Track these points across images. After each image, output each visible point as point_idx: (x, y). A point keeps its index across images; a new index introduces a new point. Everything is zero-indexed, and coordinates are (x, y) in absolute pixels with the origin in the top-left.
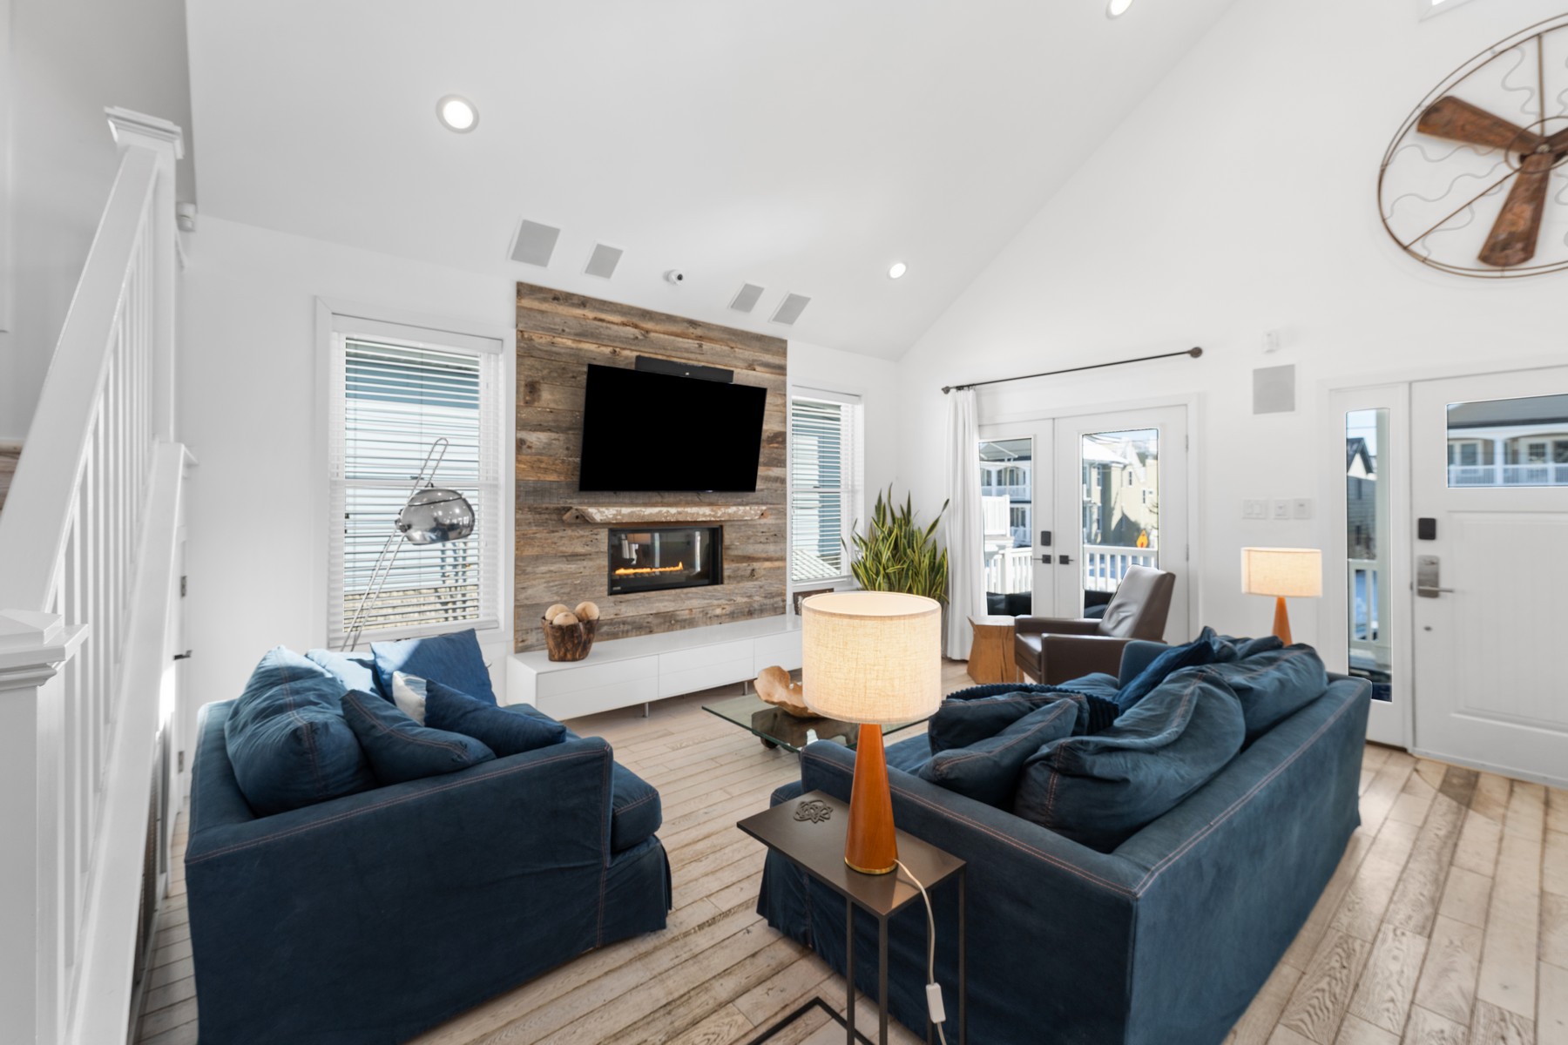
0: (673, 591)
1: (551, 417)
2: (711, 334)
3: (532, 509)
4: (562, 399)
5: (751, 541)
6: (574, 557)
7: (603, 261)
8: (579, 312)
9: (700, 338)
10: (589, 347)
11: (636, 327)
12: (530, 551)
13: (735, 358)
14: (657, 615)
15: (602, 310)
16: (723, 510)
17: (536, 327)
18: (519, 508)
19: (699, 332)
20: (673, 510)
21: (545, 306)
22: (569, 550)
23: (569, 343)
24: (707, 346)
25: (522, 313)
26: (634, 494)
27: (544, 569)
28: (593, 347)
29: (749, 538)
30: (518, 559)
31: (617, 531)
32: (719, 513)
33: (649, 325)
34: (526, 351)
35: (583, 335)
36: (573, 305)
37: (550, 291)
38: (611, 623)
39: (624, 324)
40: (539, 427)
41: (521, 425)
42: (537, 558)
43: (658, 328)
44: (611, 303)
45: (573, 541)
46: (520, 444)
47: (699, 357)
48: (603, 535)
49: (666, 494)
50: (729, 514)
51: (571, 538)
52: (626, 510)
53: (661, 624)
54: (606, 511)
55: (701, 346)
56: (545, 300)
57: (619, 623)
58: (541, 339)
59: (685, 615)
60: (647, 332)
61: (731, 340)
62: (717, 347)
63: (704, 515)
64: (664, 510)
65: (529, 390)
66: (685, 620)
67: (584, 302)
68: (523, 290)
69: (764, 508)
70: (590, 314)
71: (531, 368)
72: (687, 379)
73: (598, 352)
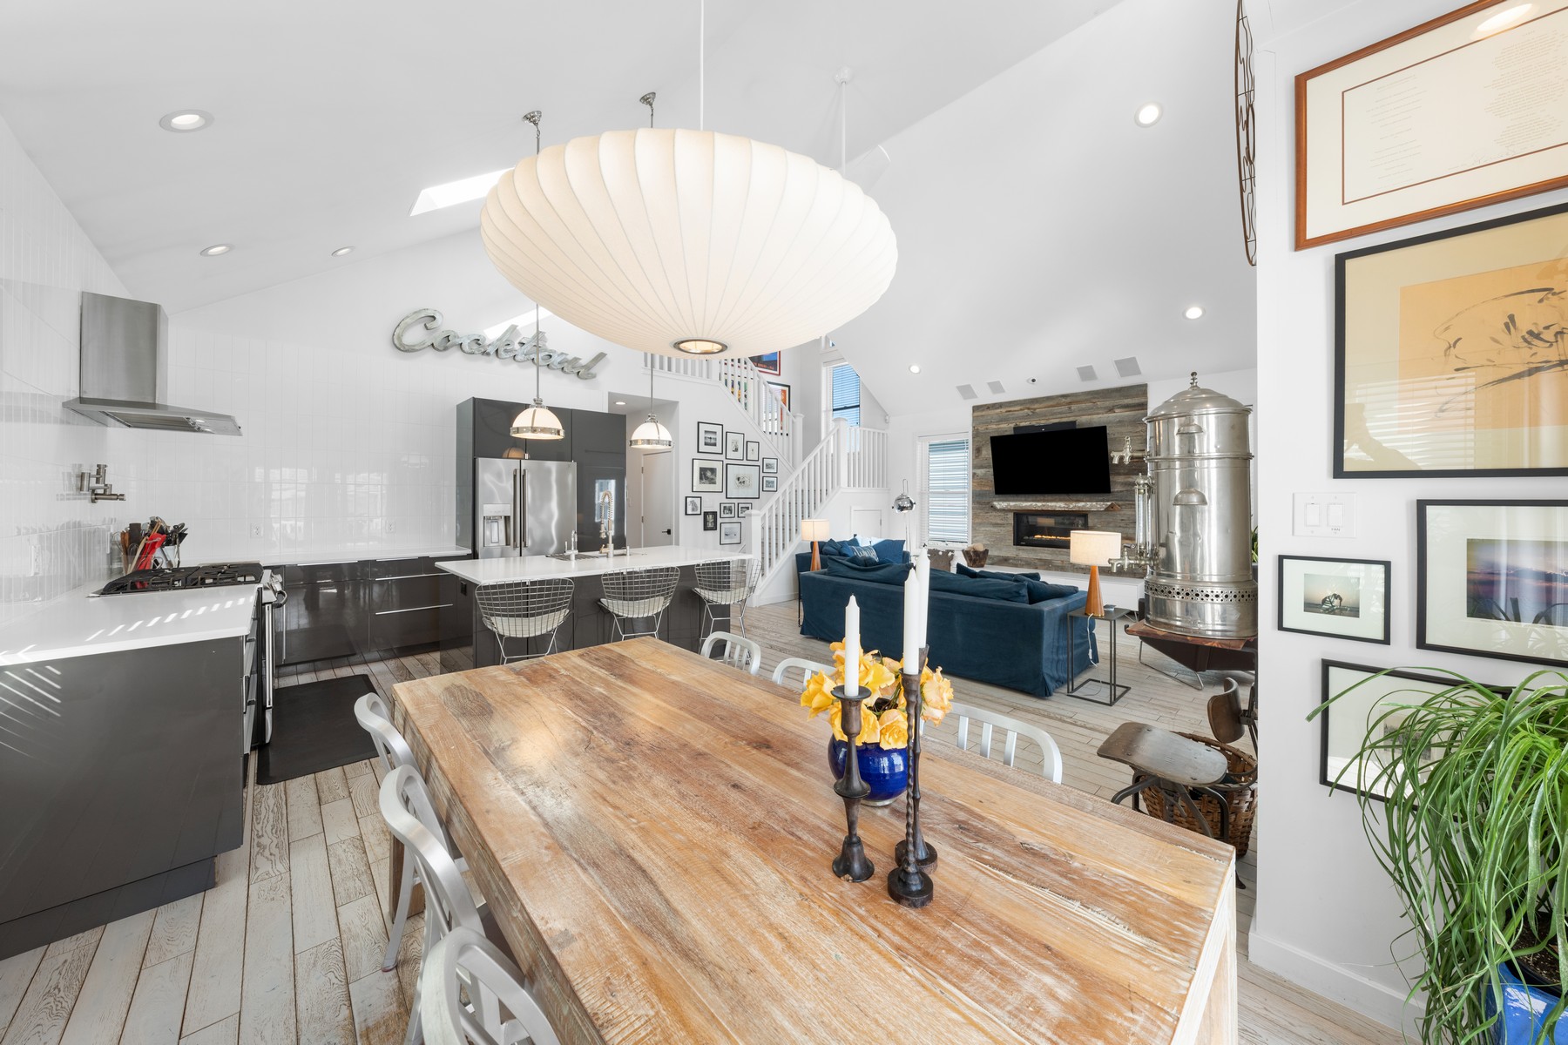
0: (1051, 549)
1: (986, 462)
2: (1078, 399)
3: (979, 503)
4: (987, 453)
5: (1111, 525)
6: (996, 525)
7: (996, 387)
8: (998, 411)
9: (1070, 403)
10: (1004, 426)
11: (1029, 409)
12: (977, 521)
13: (1098, 408)
14: (1040, 560)
15: (1010, 406)
16: (1074, 504)
17: (980, 424)
18: (973, 502)
19: (1069, 400)
20: (1039, 504)
21: (983, 413)
22: (994, 521)
23: (994, 427)
24: (1074, 407)
25: (975, 419)
26: (1027, 496)
27: (983, 529)
28: (1005, 426)
29: (1109, 523)
30: (973, 523)
31: (1019, 516)
32: (1071, 506)
33: (1036, 406)
34: (976, 434)
35: (1001, 420)
36: (998, 408)
37: (985, 405)
38: (1014, 559)
39: (1021, 410)
40: (979, 468)
41: (975, 467)
42: (980, 524)
43: (1041, 406)
44: (1015, 401)
45: (994, 518)
46: (974, 474)
47: (1068, 415)
48: (1011, 516)
49: (1046, 496)
50: (1079, 507)
51: (995, 516)
52: (1012, 504)
53: (1041, 565)
54: (1000, 505)
55: (1070, 408)
56: (983, 410)
57: (1018, 560)
58: (981, 428)
59: (1059, 563)
60: (1035, 409)
61: (1094, 398)
62: (1083, 405)
63: (1060, 507)
64: (1034, 503)
65: (977, 451)
66: (1058, 566)
67: (1000, 405)
68: (976, 409)
69: (1109, 503)
70: (1003, 410)
71: (978, 441)
72: (1043, 433)
73: (1007, 428)
